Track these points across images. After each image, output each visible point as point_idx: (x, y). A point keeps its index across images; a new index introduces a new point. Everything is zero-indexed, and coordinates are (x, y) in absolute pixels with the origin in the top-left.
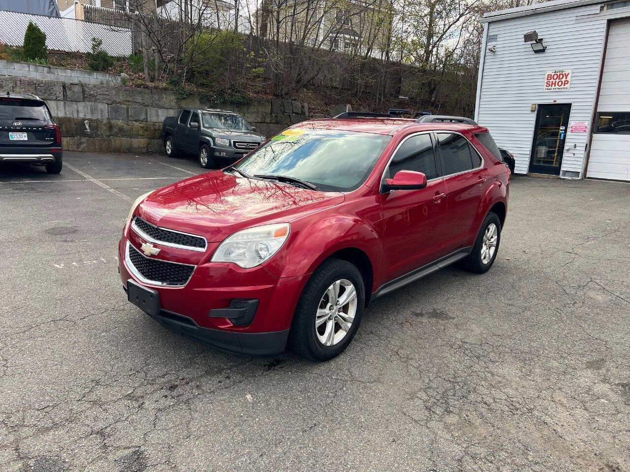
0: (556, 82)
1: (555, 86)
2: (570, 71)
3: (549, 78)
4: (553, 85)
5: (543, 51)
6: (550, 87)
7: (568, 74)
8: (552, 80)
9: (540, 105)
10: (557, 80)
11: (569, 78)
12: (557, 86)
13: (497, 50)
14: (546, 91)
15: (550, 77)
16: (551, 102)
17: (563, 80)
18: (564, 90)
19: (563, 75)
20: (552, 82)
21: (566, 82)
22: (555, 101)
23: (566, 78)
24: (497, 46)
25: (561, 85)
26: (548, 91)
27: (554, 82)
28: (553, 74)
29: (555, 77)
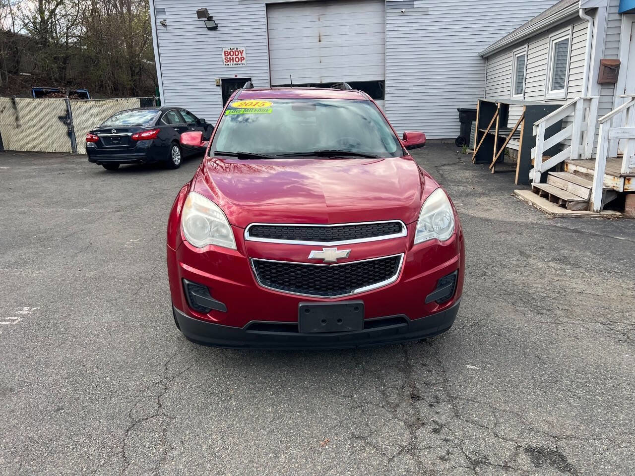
0: (233, 58)
1: (233, 62)
2: (244, 49)
3: (227, 55)
4: (232, 61)
5: (215, 28)
6: (229, 63)
7: (243, 51)
8: (229, 56)
9: (223, 80)
10: (234, 57)
11: (244, 55)
12: (235, 62)
13: (168, 24)
14: (226, 66)
15: (227, 53)
16: (233, 77)
17: (239, 56)
18: (241, 66)
19: (237, 51)
20: (230, 58)
21: (242, 59)
22: (236, 76)
23: (242, 55)
24: (167, 21)
25: (238, 61)
26: (228, 66)
27: (231, 58)
28: (229, 51)
29: (232, 53)
